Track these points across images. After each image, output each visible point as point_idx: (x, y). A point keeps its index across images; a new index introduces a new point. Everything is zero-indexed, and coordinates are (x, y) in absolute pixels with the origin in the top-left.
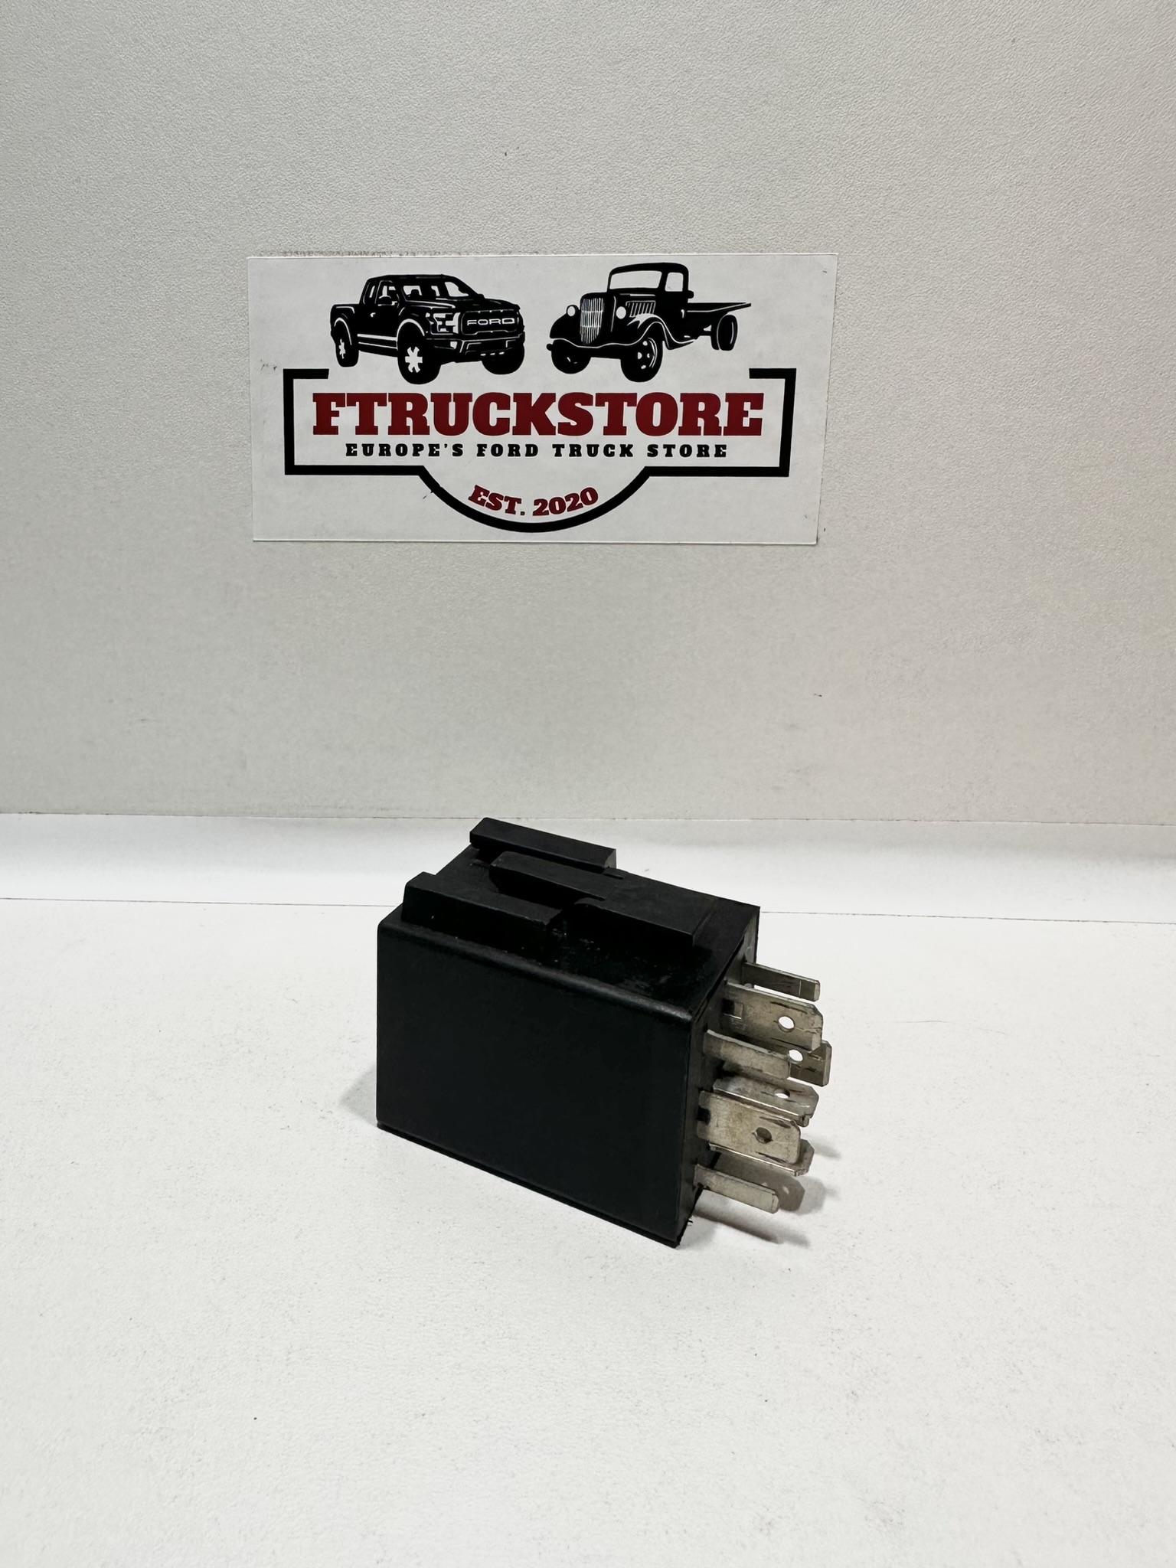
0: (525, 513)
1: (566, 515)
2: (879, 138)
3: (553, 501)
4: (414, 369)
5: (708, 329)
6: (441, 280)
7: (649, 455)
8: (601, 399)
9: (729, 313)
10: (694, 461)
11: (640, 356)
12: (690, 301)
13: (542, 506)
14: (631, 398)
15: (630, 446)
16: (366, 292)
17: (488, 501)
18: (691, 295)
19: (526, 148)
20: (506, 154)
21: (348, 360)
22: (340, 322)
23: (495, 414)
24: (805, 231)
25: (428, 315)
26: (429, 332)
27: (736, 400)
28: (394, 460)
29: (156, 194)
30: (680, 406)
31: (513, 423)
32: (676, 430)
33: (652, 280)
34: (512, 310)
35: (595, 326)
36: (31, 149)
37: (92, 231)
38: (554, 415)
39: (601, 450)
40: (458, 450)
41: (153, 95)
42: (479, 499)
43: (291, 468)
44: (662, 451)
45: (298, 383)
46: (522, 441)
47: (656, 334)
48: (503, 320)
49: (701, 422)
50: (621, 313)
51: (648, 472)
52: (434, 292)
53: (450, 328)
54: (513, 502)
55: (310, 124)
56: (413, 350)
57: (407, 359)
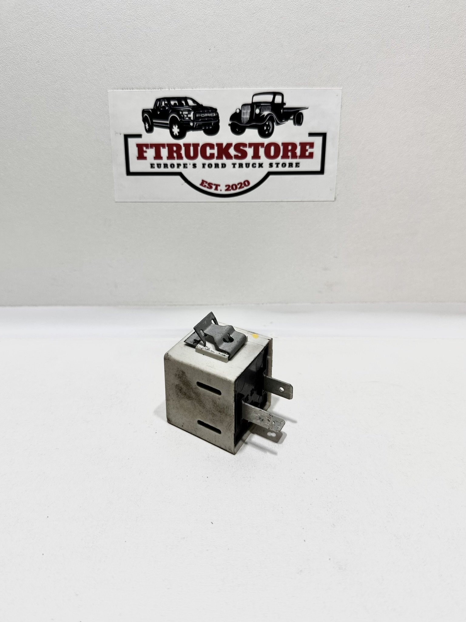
0: (222, 190)
1: (238, 191)
2: (357, 44)
3: (232, 186)
4: (176, 134)
5: (292, 117)
6: (185, 99)
7: (270, 167)
8: (250, 145)
9: (300, 112)
10: (287, 169)
11: (265, 128)
12: (285, 107)
13: (228, 187)
14: (262, 145)
15: (262, 164)
16: (156, 104)
17: (207, 185)
18: (285, 104)
19: (218, 47)
20: (210, 50)
21: (150, 130)
22: (146, 116)
23: (209, 151)
24: (329, 80)
25: (181, 113)
26: (182, 120)
27: (303, 145)
28: (169, 170)
29: (70, 67)
30: (282, 148)
31: (216, 155)
32: (280, 157)
33: (269, 98)
34: (214, 110)
35: (247, 117)
36: (19, 50)
37: (45, 82)
38: (232, 152)
39: (251, 165)
40: (194, 166)
41: (67, 28)
42: (204, 185)
43: (129, 173)
44: (275, 166)
45: (130, 140)
46: (220, 162)
47: (271, 119)
48: (211, 114)
49: (290, 154)
50: (257, 111)
51: (269, 174)
52: (183, 104)
53: (190, 118)
54: (217, 186)
55: (131, 38)
56: (175, 126)
57: (173, 130)
